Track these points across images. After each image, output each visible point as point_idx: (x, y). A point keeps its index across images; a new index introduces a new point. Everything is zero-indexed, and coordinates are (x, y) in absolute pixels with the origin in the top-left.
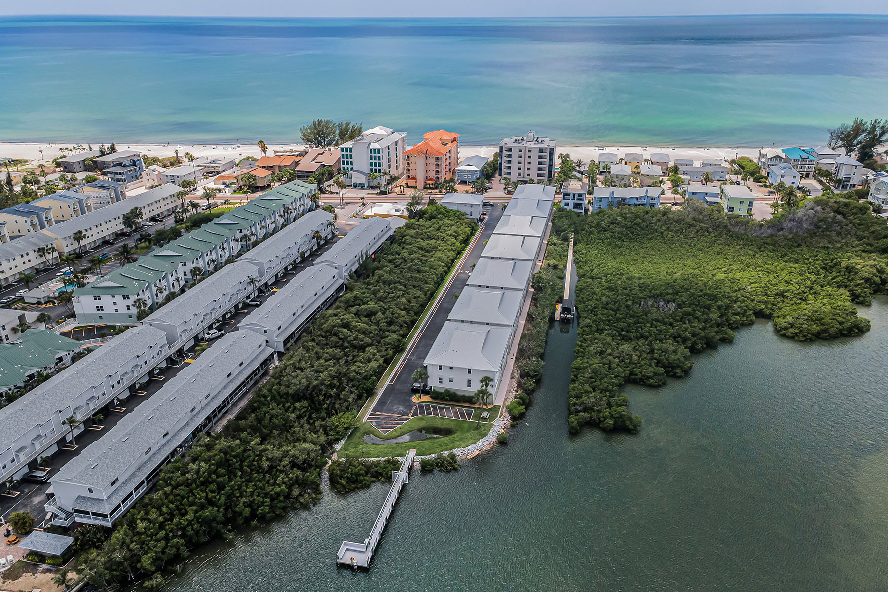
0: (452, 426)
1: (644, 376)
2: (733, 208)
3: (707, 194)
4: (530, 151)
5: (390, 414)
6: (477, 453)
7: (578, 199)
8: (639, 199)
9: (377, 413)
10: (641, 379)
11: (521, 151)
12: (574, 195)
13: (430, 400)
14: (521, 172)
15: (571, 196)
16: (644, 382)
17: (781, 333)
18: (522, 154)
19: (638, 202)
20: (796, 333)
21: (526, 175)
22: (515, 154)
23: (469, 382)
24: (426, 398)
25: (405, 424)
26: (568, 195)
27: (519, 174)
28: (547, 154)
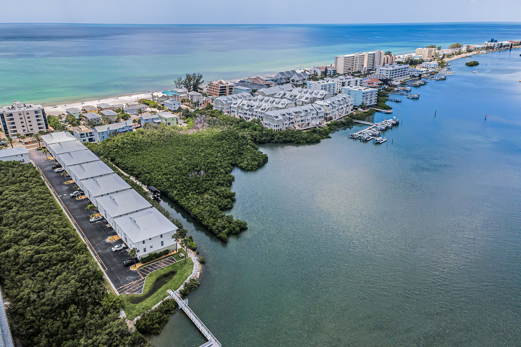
0: (170, 269)
1: (224, 205)
2: (170, 123)
3: (153, 119)
4: (28, 114)
5: (129, 284)
6: (199, 273)
7: (90, 136)
8: (123, 128)
9: (121, 287)
10: (224, 207)
11: (20, 115)
12: (87, 134)
13: (142, 265)
14: (25, 128)
15: (86, 135)
16: (226, 208)
17: (246, 169)
18: (22, 116)
19: (124, 130)
20: (252, 167)
21: (29, 130)
22: (16, 118)
23: (162, 243)
24: (139, 265)
25: (146, 282)
26: (83, 134)
27: (24, 130)
28: (41, 114)
